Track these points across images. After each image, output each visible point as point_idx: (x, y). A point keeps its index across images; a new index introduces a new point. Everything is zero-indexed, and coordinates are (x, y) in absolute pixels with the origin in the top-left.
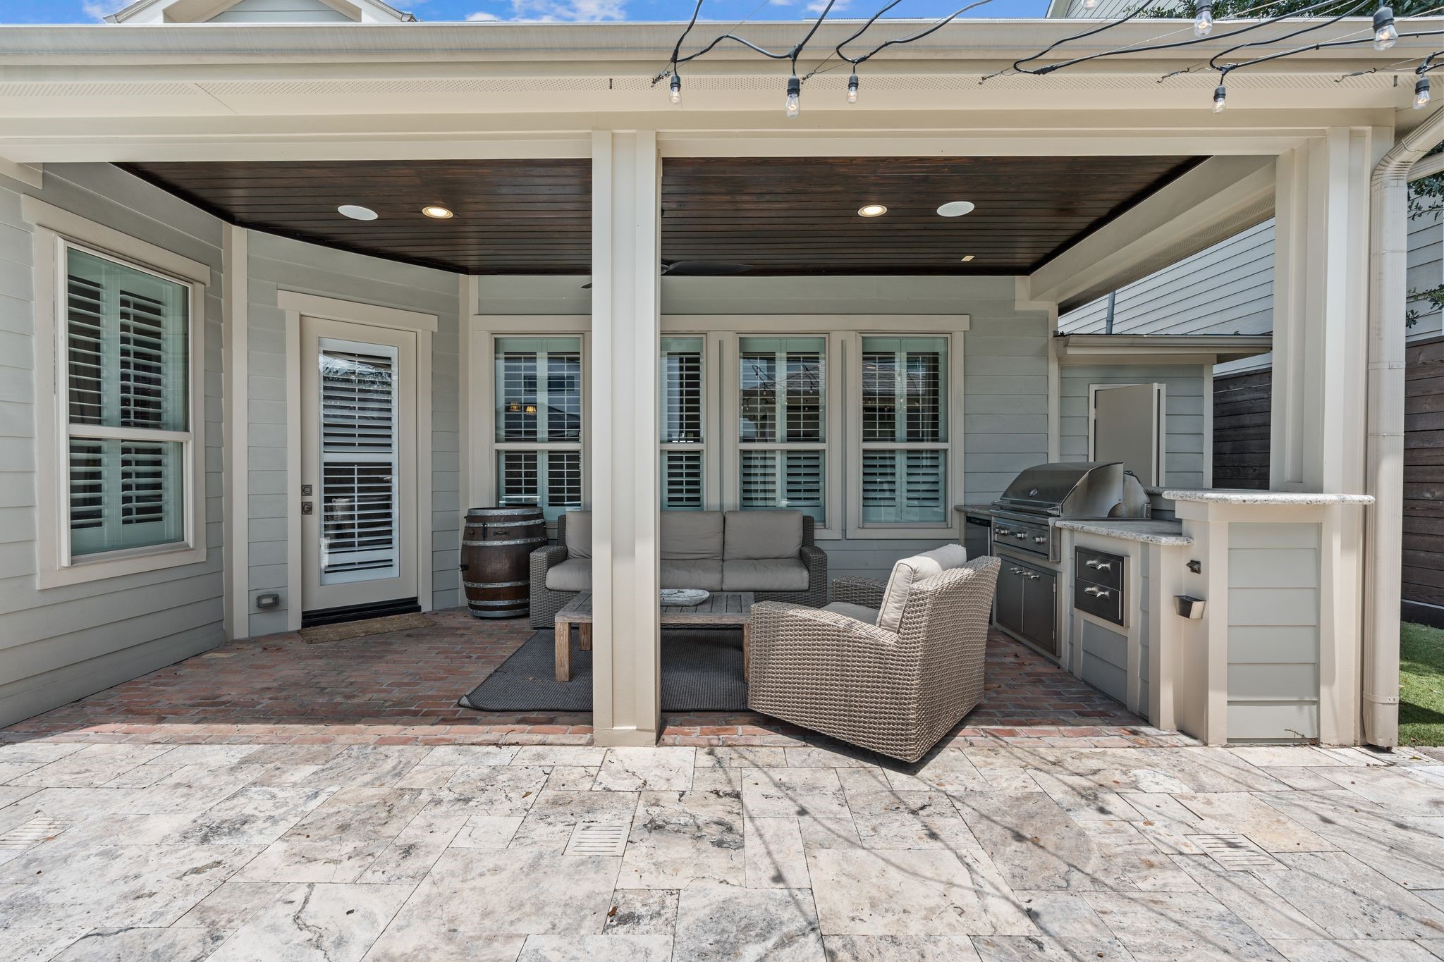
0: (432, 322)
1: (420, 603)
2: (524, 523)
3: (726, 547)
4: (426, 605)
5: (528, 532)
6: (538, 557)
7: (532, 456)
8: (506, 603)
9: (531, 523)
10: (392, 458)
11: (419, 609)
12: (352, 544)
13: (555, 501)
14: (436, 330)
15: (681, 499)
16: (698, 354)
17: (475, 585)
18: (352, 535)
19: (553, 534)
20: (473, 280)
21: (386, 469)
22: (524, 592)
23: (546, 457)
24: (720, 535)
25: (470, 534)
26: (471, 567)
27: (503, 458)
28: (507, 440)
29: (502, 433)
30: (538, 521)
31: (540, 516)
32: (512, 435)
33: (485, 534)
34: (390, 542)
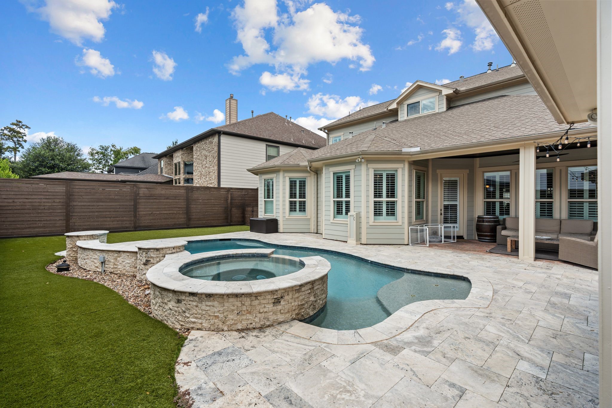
0: (467, 171)
1: (464, 237)
2: (494, 219)
3: (561, 229)
4: (465, 238)
5: (495, 222)
6: (499, 227)
7: (494, 203)
8: (489, 238)
9: (496, 219)
10: (458, 203)
11: (464, 238)
12: (448, 222)
13: (501, 214)
14: (468, 173)
15: (545, 215)
16: (552, 173)
17: (481, 233)
18: (449, 220)
19: (501, 223)
20: (478, 159)
21: (456, 205)
22: (495, 236)
23: (499, 203)
24: (559, 226)
25: (478, 221)
26: (479, 229)
27: (486, 203)
28: (487, 198)
29: (486, 197)
30: (497, 219)
31: (498, 218)
32: (488, 197)
33: (483, 221)
34: (457, 222)
